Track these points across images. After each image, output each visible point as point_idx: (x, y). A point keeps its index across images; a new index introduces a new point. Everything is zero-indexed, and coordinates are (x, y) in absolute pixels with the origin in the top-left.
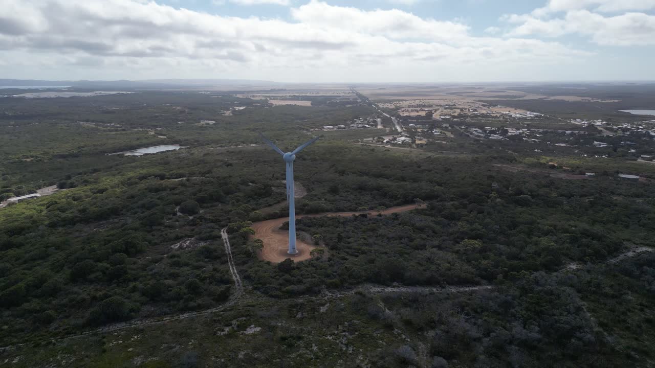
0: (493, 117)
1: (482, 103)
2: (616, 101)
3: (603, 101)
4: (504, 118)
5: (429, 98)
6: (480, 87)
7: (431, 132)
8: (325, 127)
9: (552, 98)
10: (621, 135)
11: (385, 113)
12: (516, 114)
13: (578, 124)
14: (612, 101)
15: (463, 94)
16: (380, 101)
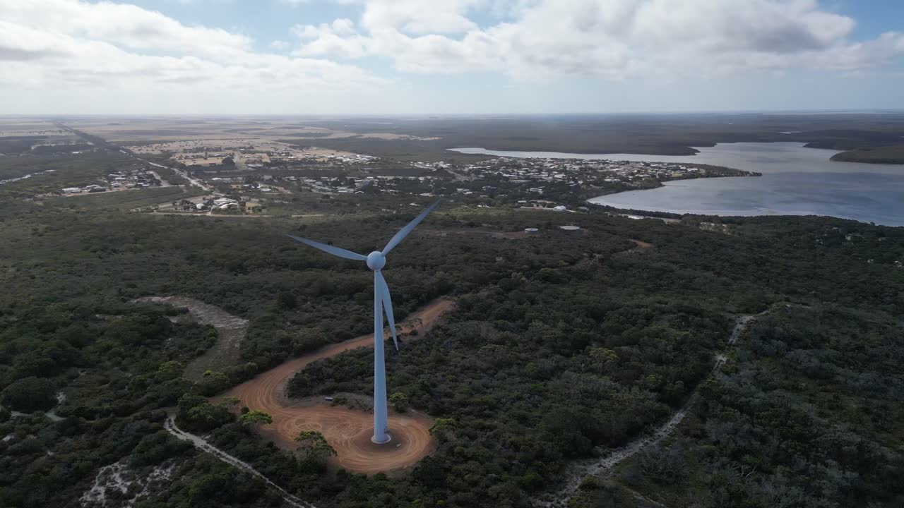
0: (320, 163)
1: (289, 145)
2: (436, 138)
3: (425, 139)
4: (334, 164)
5: (207, 137)
6: (266, 121)
7: (256, 187)
8: (65, 190)
9: (366, 136)
10: (476, 178)
11: (153, 162)
12: (346, 157)
13: (422, 167)
14: (433, 138)
15: (249, 132)
16: (131, 144)
